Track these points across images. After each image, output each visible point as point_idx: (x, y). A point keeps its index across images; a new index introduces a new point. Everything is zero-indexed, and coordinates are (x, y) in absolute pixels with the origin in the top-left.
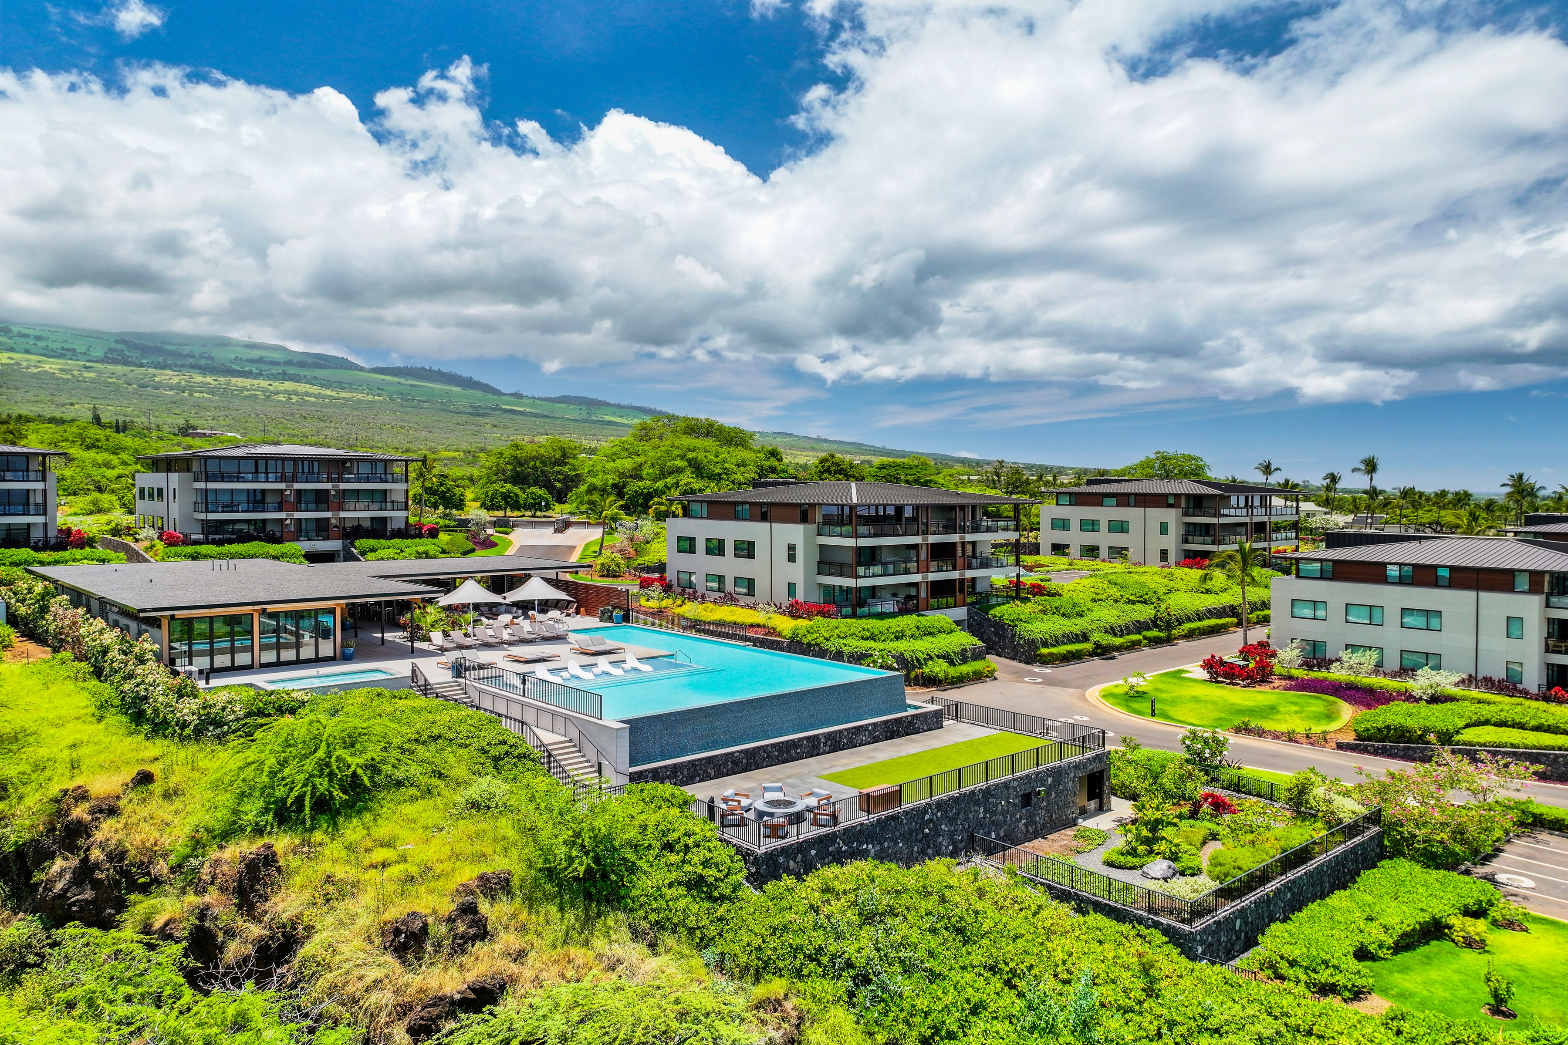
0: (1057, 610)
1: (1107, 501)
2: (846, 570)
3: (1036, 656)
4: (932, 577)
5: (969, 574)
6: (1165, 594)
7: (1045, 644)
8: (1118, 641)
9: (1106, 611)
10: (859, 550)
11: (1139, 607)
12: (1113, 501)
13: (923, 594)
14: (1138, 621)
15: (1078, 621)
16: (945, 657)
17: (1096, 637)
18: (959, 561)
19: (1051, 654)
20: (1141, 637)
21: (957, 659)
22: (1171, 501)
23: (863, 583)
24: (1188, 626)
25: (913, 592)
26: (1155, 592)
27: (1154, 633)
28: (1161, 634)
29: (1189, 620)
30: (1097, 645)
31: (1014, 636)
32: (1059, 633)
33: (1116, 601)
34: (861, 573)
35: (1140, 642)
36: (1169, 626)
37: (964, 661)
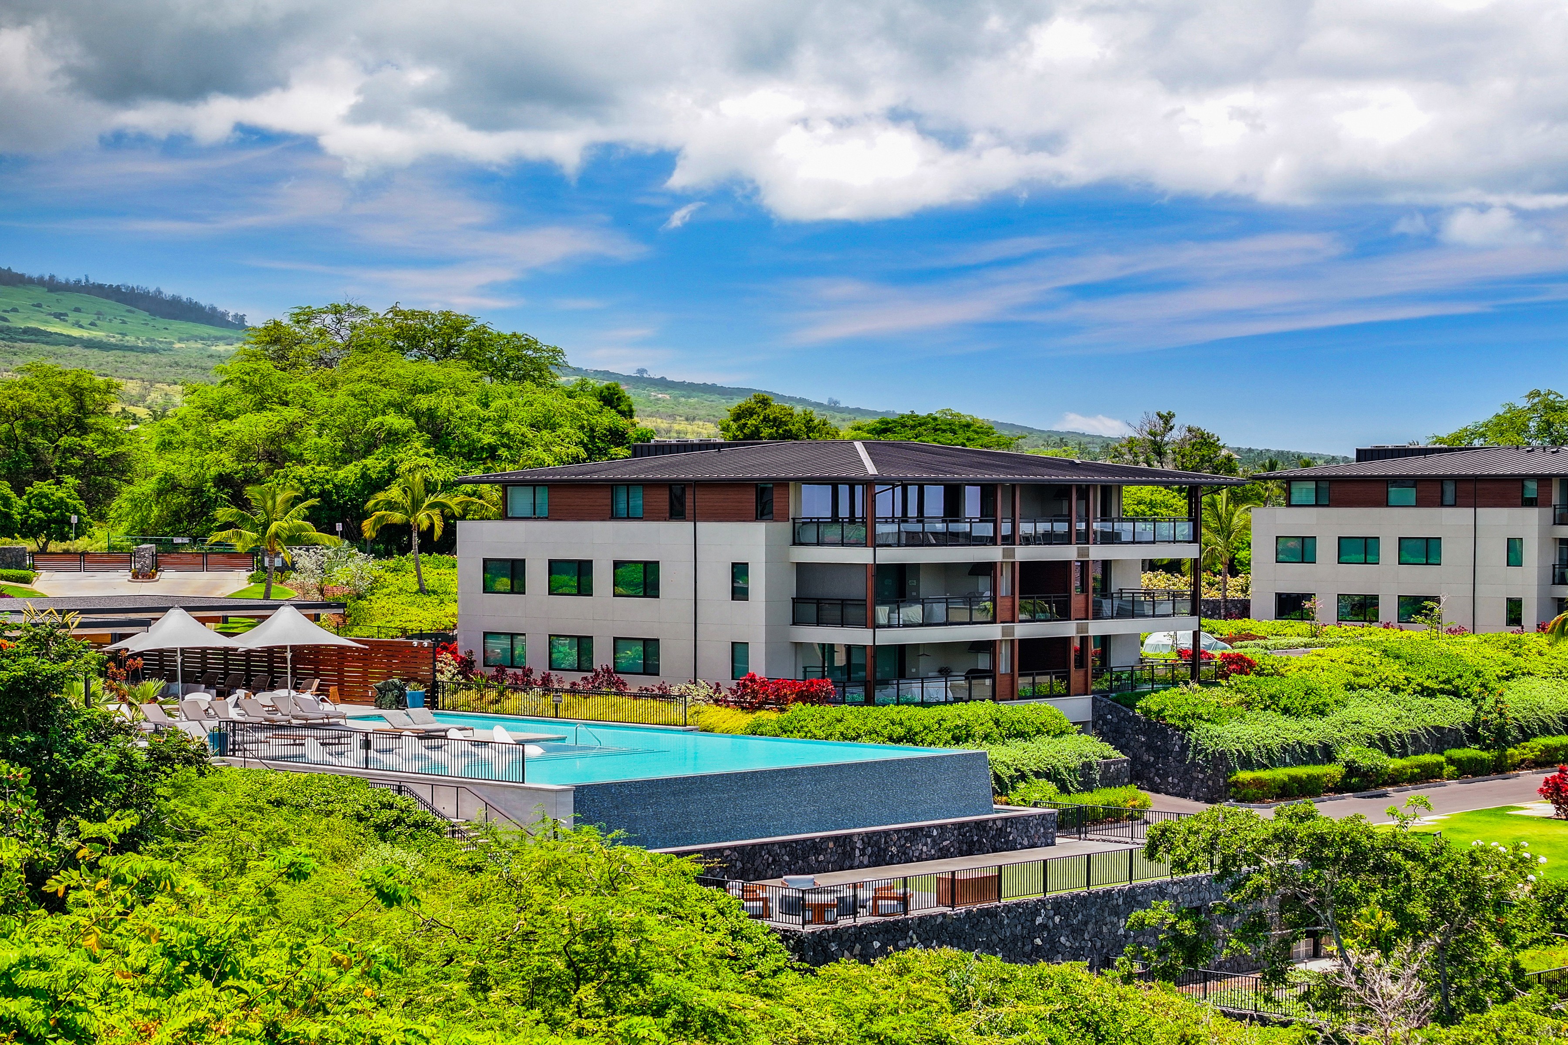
0: (1272, 703)
1: (1394, 492)
2: (852, 612)
3: (1229, 786)
4: (1023, 630)
5: (1096, 628)
6: (1500, 678)
7: (1247, 763)
8: (1395, 763)
9: (1373, 708)
10: (881, 570)
11: (1443, 701)
12: (1411, 494)
13: (1003, 667)
14: (1438, 729)
15: (1318, 723)
16: (1051, 775)
17: (1349, 753)
18: (1077, 600)
19: (1259, 783)
20: (1442, 759)
21: (1074, 784)
22: (1532, 490)
23: (887, 637)
24: (1541, 742)
25: (983, 662)
26: (1477, 674)
27: (1472, 752)
28: (1485, 755)
29: (1546, 730)
30: (1352, 769)
31: (1184, 748)
32: (1275, 744)
33: (1396, 689)
34: (882, 619)
35: (1440, 766)
36: (1501, 738)
37: (1087, 786)
